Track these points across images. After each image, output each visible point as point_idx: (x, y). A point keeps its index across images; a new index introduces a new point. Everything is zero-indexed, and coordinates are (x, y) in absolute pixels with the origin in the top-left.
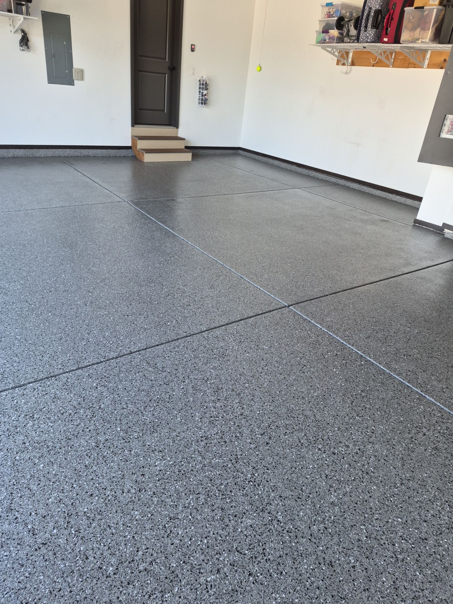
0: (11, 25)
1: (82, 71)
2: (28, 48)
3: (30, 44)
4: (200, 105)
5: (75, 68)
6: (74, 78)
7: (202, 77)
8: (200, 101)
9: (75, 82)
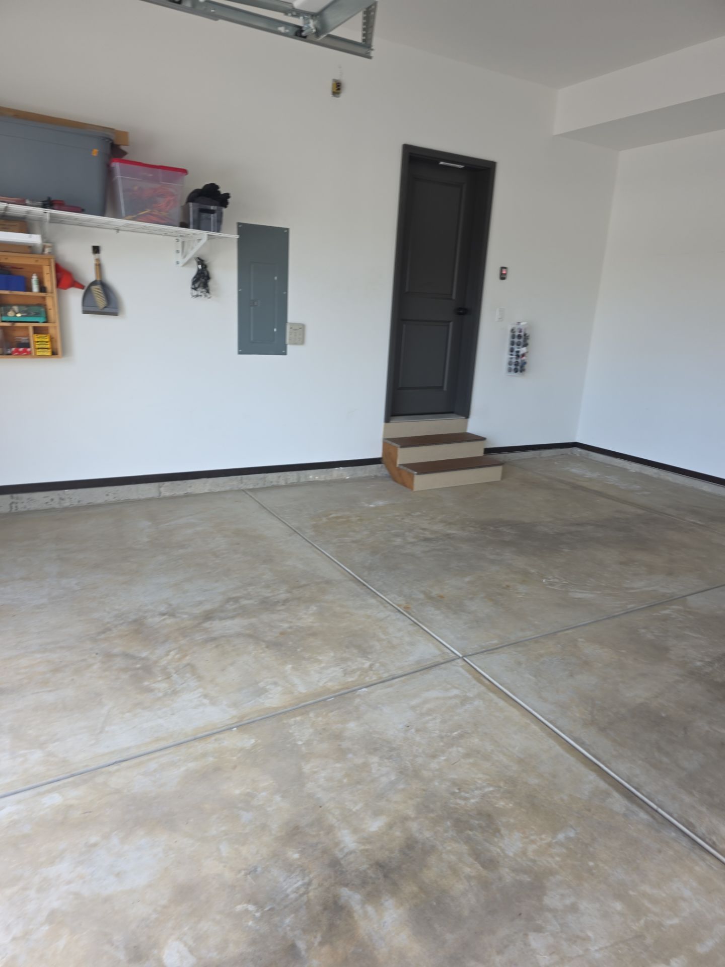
0: (178, 252)
1: (301, 328)
2: (208, 292)
3: (211, 283)
4: (513, 373)
5: (291, 324)
6: (288, 341)
7: (519, 323)
8: (513, 367)
9: (290, 348)
